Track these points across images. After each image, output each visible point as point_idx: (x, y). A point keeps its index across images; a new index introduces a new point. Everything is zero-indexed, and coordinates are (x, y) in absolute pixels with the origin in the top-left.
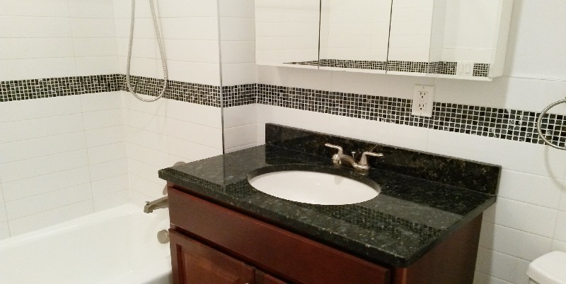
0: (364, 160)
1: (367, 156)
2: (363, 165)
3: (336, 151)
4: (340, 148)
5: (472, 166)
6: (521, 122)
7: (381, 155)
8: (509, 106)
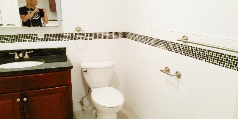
0: (26, 55)
1: (27, 53)
2: (27, 56)
3: (15, 54)
4: (16, 53)
5: (59, 49)
6: (67, 36)
7: (32, 52)
8: (64, 33)
